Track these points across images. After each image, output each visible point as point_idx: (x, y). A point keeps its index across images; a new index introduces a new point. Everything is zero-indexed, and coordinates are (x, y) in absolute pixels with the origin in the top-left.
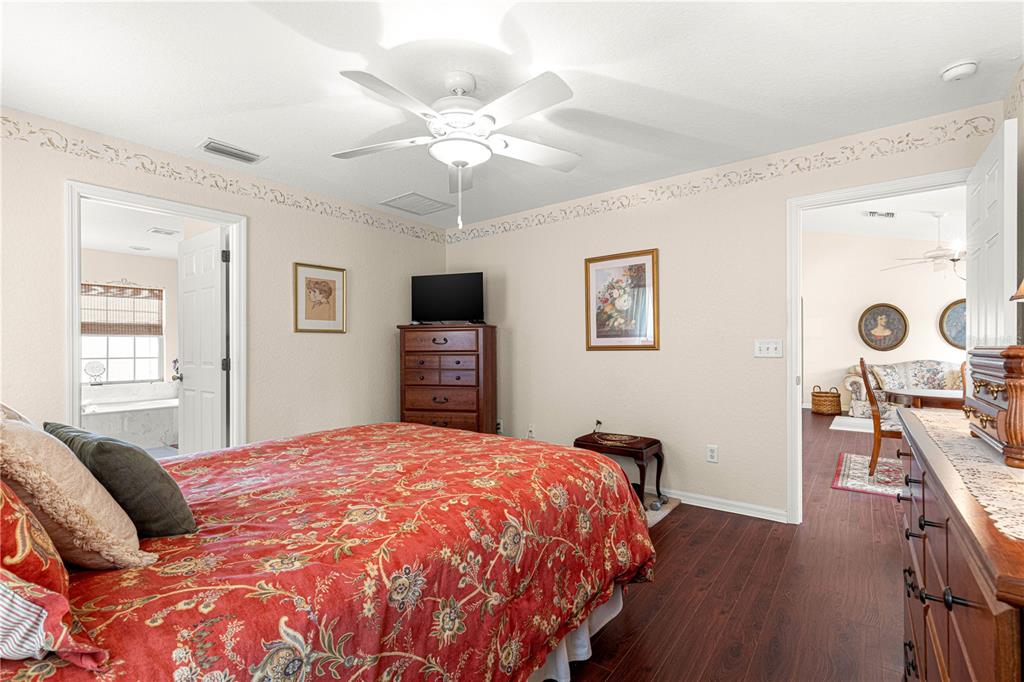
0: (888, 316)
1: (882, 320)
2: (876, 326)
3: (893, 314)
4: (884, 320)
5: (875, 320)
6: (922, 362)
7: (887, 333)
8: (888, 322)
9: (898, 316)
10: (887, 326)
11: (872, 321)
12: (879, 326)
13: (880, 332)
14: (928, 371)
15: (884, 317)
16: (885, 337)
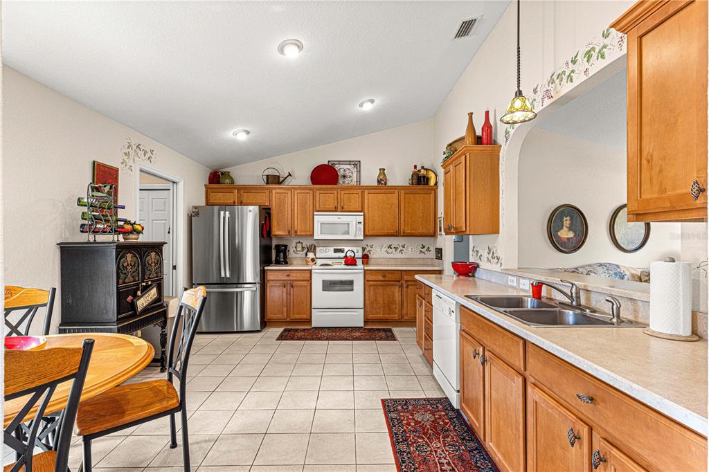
0: (572, 218)
1: (567, 221)
2: (562, 227)
3: (577, 216)
4: (568, 222)
5: (562, 221)
6: (606, 265)
7: (571, 235)
8: (571, 224)
9: (580, 218)
10: (570, 229)
12: (565, 228)
13: (565, 234)
14: (615, 274)
15: (568, 218)
16: (568, 239)
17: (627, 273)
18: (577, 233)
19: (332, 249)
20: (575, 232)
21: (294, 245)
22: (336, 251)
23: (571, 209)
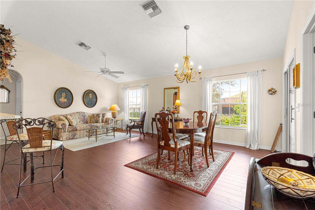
0: (66, 93)
2: (61, 97)
3: (68, 92)
4: (64, 95)
5: (61, 94)
6: (79, 112)
7: (66, 100)
8: (66, 96)
9: (70, 94)
10: (66, 98)
11: (60, 95)
12: (63, 98)
13: (63, 100)
14: (82, 116)
16: (65, 102)
17: (87, 115)
23: (65, 90)
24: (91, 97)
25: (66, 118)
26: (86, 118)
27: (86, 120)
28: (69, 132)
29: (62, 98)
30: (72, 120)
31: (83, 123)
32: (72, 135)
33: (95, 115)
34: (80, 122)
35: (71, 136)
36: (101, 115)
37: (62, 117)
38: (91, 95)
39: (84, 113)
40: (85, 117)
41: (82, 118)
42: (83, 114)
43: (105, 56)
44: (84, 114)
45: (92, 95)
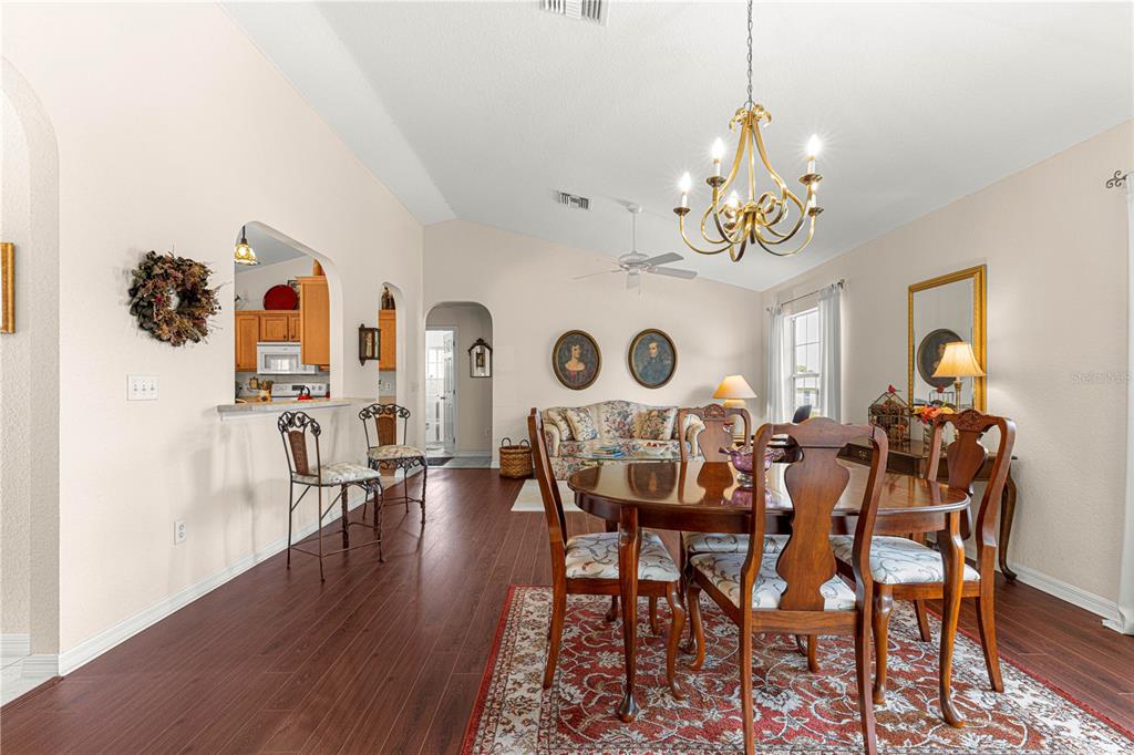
0: (581, 346)
1: (576, 351)
4: (578, 351)
5: (570, 351)
6: (613, 403)
7: (581, 367)
8: (581, 354)
9: (591, 347)
10: (581, 360)
12: (573, 359)
13: (574, 366)
14: (619, 414)
15: (577, 347)
16: (578, 372)
17: (635, 412)
18: (589, 365)
19: (291, 386)
20: (586, 364)
21: (248, 382)
22: (295, 388)
23: (580, 336)
24: (654, 352)
25: (565, 419)
26: (629, 420)
27: (627, 427)
28: (560, 459)
29: (570, 359)
30: (576, 425)
31: (617, 434)
32: (569, 467)
33: (653, 414)
34: (609, 431)
35: (566, 469)
36: (672, 414)
37: (554, 415)
38: (653, 345)
39: (628, 404)
40: (626, 417)
41: (618, 420)
42: (621, 410)
43: (631, 211)
44: (626, 408)
45: (658, 346)
